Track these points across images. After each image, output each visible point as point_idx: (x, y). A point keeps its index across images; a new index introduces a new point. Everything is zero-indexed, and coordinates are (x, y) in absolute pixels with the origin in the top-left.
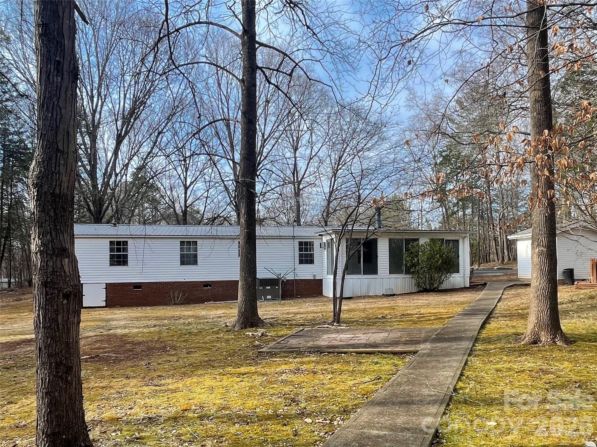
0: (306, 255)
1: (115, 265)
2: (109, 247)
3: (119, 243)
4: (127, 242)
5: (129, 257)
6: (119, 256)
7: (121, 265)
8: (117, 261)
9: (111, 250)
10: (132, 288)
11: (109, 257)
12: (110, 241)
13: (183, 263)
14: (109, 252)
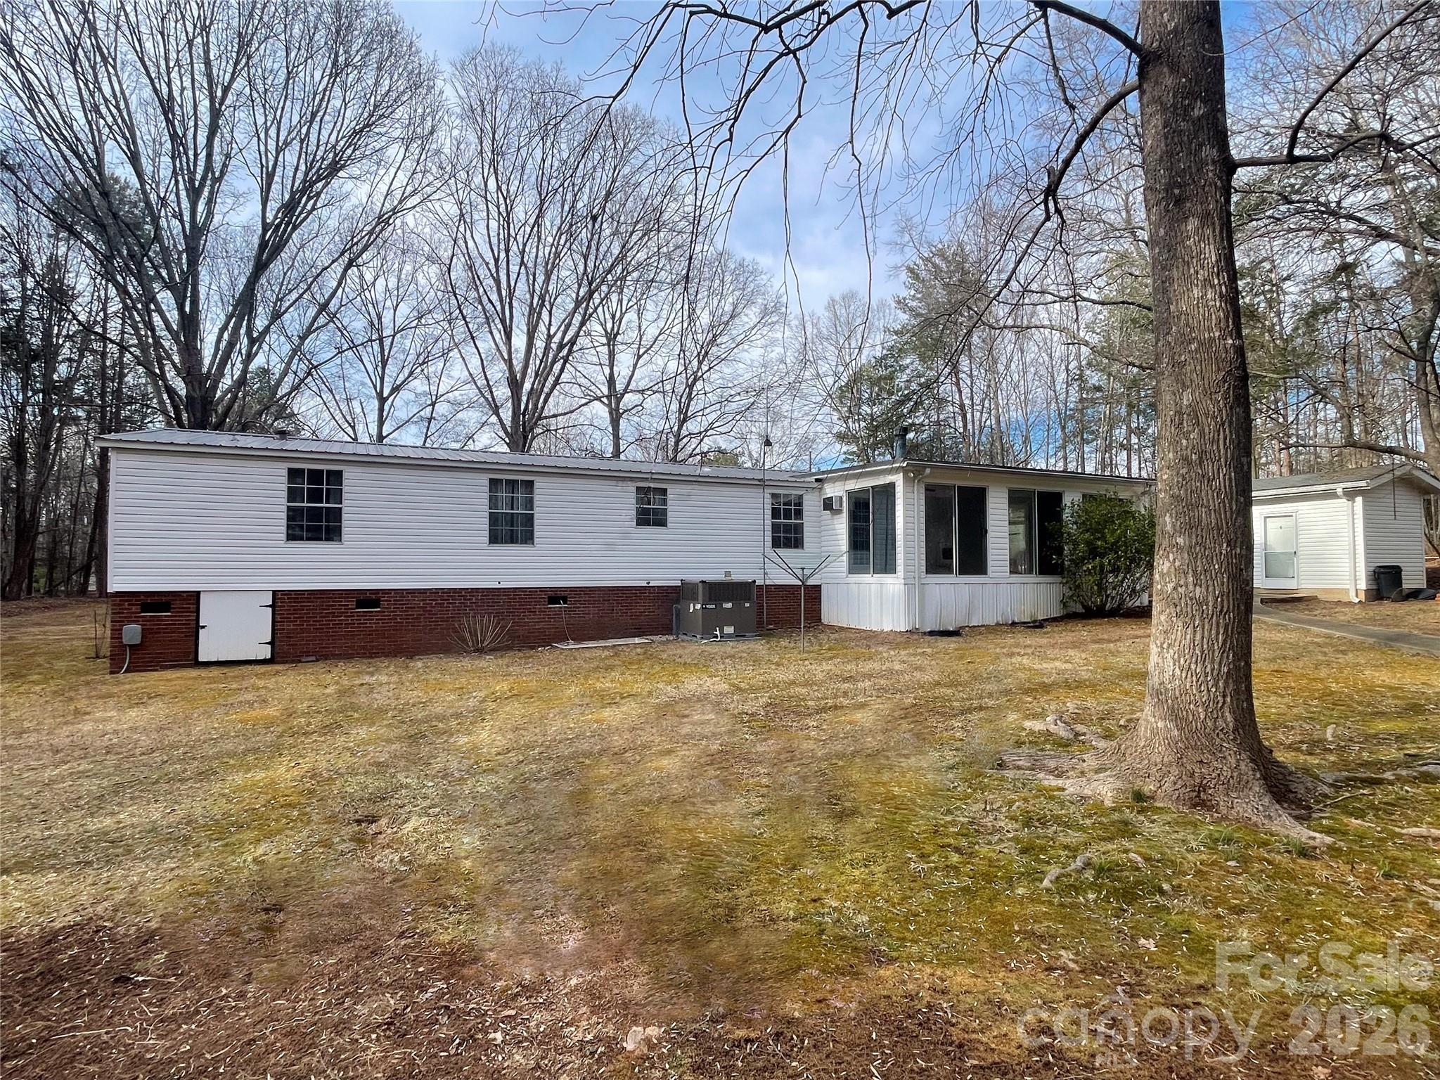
0: (787, 528)
1: (302, 539)
2: (285, 487)
3: (315, 476)
4: (340, 473)
5: (344, 516)
6: (315, 514)
7: (321, 539)
8: (309, 529)
9: (293, 495)
10: (352, 605)
11: (284, 515)
12: (290, 470)
13: (494, 539)
14: (284, 501)
